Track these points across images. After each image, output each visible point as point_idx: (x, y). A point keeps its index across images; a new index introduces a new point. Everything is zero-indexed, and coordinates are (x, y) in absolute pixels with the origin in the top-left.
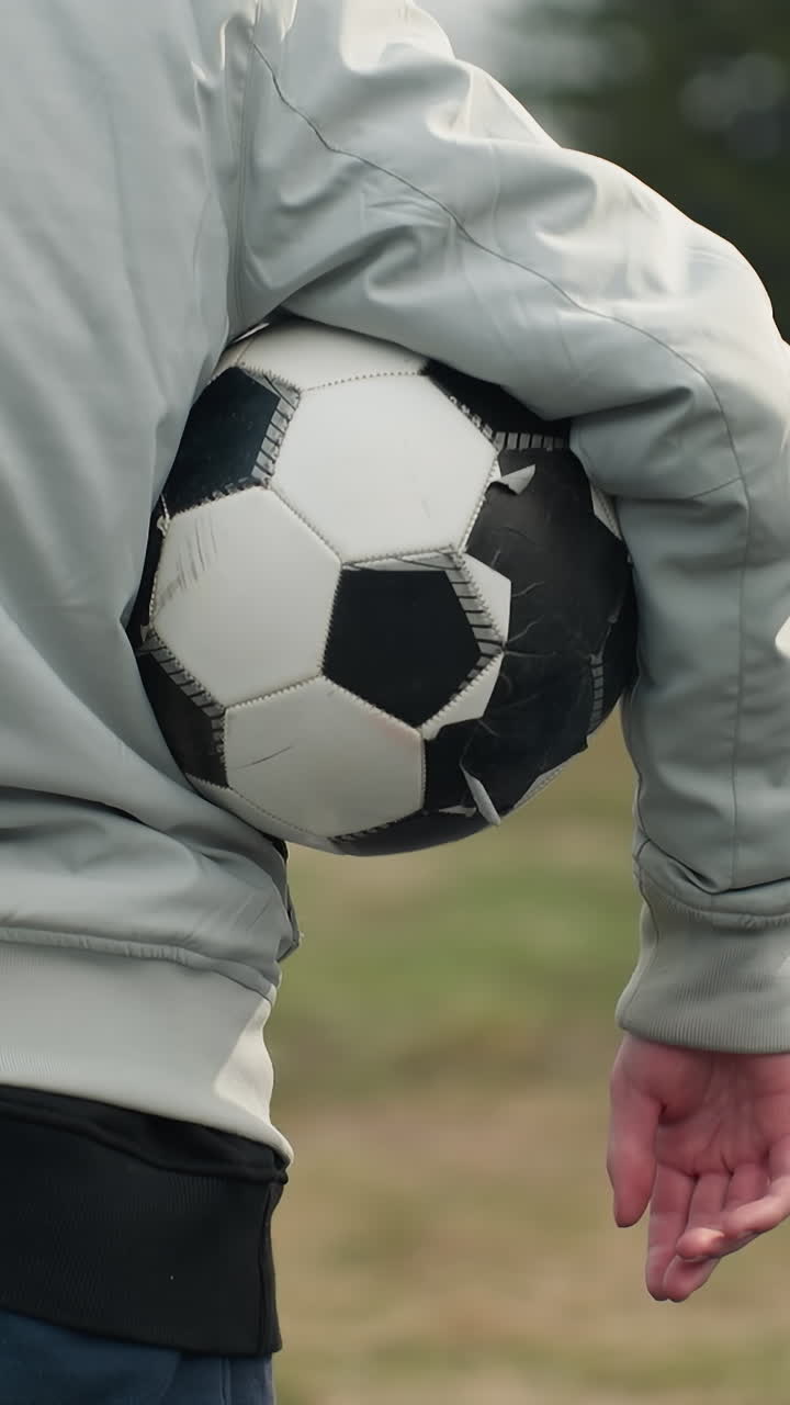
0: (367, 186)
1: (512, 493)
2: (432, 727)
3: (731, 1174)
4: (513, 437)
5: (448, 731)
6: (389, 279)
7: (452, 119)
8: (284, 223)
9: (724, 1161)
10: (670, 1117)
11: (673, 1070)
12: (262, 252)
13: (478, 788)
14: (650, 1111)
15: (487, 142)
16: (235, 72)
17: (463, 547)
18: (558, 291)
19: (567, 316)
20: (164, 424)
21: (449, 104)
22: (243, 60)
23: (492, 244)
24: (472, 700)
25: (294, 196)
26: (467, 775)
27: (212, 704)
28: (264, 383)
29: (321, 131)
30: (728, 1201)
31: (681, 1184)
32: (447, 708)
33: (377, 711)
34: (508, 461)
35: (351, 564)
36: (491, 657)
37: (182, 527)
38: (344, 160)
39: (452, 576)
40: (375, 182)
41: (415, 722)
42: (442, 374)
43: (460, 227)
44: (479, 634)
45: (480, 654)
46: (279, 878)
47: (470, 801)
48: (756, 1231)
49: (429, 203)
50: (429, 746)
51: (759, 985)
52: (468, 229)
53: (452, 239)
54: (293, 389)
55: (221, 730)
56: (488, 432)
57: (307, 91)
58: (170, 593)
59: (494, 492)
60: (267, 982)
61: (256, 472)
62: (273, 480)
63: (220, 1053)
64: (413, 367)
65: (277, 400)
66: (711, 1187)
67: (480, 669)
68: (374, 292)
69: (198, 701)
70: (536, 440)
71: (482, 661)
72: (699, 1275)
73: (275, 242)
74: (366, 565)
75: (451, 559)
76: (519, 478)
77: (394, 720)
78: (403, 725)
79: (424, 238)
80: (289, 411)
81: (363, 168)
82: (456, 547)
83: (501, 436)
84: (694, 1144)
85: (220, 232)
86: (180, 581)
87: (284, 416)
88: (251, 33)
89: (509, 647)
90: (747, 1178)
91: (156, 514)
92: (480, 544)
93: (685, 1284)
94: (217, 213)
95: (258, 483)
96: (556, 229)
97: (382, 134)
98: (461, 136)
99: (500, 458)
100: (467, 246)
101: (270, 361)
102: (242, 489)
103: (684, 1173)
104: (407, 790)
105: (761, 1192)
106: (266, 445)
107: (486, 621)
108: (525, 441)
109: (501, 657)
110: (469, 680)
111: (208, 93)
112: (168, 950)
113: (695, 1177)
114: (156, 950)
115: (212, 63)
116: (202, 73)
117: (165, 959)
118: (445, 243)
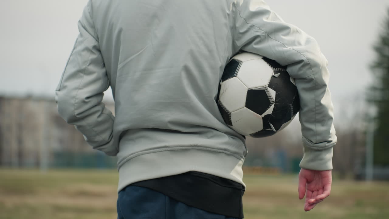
0: (253, 29)
1: (276, 77)
2: (263, 115)
3: (318, 191)
4: (276, 69)
5: (266, 116)
6: (257, 43)
7: (267, 18)
8: (241, 35)
9: (317, 189)
10: (309, 181)
11: (308, 173)
12: (237, 40)
13: (272, 126)
14: (305, 180)
15: (273, 22)
16: (233, 11)
17: (267, 86)
18: (283, 45)
19: (285, 49)
20: (221, 67)
21: (267, 16)
22: (234, 9)
23: (273, 38)
24: (270, 111)
25: (242, 31)
26: (270, 123)
27: (229, 112)
28: (237, 61)
29: (246, 21)
30: (318, 195)
31: (311, 193)
32: (266, 112)
33: (254, 113)
34: (275, 72)
35: (249, 89)
36: (273, 104)
37: (223, 84)
38: (249, 25)
39: (266, 91)
40: (254, 28)
41: (261, 114)
42: (266, 59)
43: (268, 35)
44: (270, 100)
45: (270, 103)
46: (244, 142)
47: (271, 128)
48: (322, 199)
49: (263, 31)
50: (263, 118)
51: (321, 159)
52: (270, 36)
53: (267, 37)
54: (242, 62)
55: (230, 116)
56: (272, 68)
57: (244, 14)
58: (222, 94)
59: (273, 77)
60: (241, 158)
61: (235, 75)
62: (238, 76)
63: (232, 168)
64: (261, 58)
65: (239, 63)
66: (315, 193)
67: (271, 106)
68: (254, 46)
69: (227, 112)
70: (281, 69)
71: (271, 104)
72: (312, 207)
73: (239, 39)
74: (252, 89)
75: (265, 88)
76: (277, 75)
77: (257, 114)
78: (258, 115)
79: (262, 37)
80: (241, 65)
81: (253, 26)
82: (266, 85)
83: (274, 68)
84: (313, 186)
85: (230, 37)
86: (224, 92)
87: (240, 66)
88: (236, 5)
89: (275, 102)
90: (320, 191)
92: (270, 85)
93: (309, 208)
94: (230, 34)
95: (235, 76)
96: (284, 35)
97: (256, 21)
98: (269, 21)
99: (274, 72)
100: (269, 38)
101: (238, 58)
102: (233, 77)
103: (311, 191)
104: (260, 126)
105: (322, 193)
106: (237, 70)
107: (271, 98)
108: (279, 69)
109: (274, 104)
110: (269, 108)
111: (228, 15)
112: (223, 151)
113: (313, 192)
114: (221, 151)
115: (229, 10)
116: (228, 12)
117: (223, 153)
118: (266, 38)
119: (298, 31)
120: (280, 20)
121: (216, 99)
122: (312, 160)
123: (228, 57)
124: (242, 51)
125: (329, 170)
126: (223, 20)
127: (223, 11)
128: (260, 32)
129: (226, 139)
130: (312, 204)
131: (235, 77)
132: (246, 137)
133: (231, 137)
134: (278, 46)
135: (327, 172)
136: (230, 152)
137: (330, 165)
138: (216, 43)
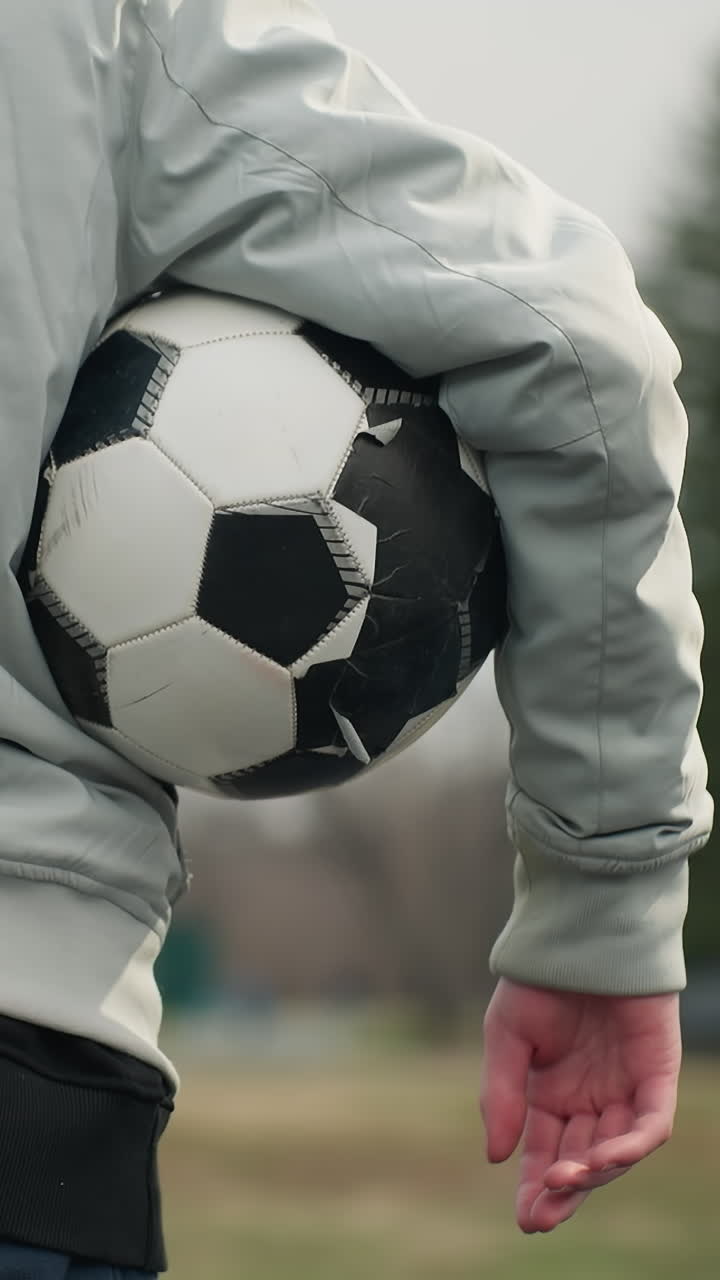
0: (248, 157)
1: (379, 444)
2: (301, 666)
3: (599, 1114)
4: (381, 393)
5: (315, 669)
6: (267, 242)
7: (328, 95)
8: (167, 192)
9: (592, 1101)
10: (541, 1059)
11: (543, 1011)
12: (148, 220)
13: (347, 726)
14: (522, 1052)
15: (362, 115)
16: (127, 49)
17: (331, 493)
18: (425, 253)
19: (433, 276)
20: (55, 379)
21: (324, 81)
22: (134, 38)
23: (364, 211)
24: (340, 641)
25: (177, 166)
26: (336, 714)
27: (95, 645)
28: (147, 343)
30: (596, 1138)
31: (552, 1125)
32: (315, 648)
33: (248, 649)
34: (376, 414)
35: (224, 508)
36: (358, 599)
37: (69, 476)
38: (224, 131)
39: (319, 521)
40: (253, 151)
41: (286, 660)
42: (317, 334)
43: (333, 194)
44: (345, 576)
45: (347, 596)
46: (169, 820)
47: (341, 742)
48: (624, 1164)
49: (302, 170)
50: (298, 683)
51: (626, 929)
52: (342, 197)
53: (326, 205)
54: (174, 348)
55: (104, 670)
56: (358, 387)
57: (192, 69)
58: (55, 539)
59: (361, 442)
61: (137, 424)
62: (152, 431)
63: (110, 976)
64: (288, 327)
65: (157, 357)
66: (580, 1127)
67: (348, 610)
68: (251, 254)
69: (82, 642)
70: (405, 397)
71: (348, 603)
72: (566, 1207)
73: (161, 210)
74: (238, 510)
75: (319, 504)
76: (386, 431)
77: (265, 659)
78: (273, 664)
79: (300, 204)
80: (169, 367)
81: (242, 139)
82: (324, 492)
83: (370, 391)
84: (566, 1084)
85: (110, 199)
86: (65, 527)
87: (164, 371)
88: (142, 12)
89: (375, 590)
90: (614, 1116)
91: (45, 465)
92: (346, 492)
93: (553, 1215)
94: (108, 182)
95: (137, 434)
96: (428, 197)
97: (261, 108)
98: (337, 109)
99: (367, 412)
100: (340, 212)
101: (152, 324)
102: (123, 440)
103: (552, 1112)
104: (279, 732)
105: (628, 1127)
106: (146, 399)
107: (353, 565)
108: (393, 396)
109: (367, 599)
110: (337, 621)
111: (103, 68)
112: (59, 873)
113: (566, 1119)
114: (48, 872)
115: (106, 39)
116: (99, 51)
117: (58, 883)
118: (319, 208)
119: (508, 172)
120: (396, 101)
121: (17, 564)
122: (571, 934)
123: (95, 320)
124: (172, 286)
125: (665, 994)
126: (73, 102)
127: (74, 46)
128: (282, 174)
129: (76, 800)
130: (564, 1193)
131: (138, 438)
132: (180, 790)
133: (105, 794)
134: (391, 257)
135: (654, 1002)
136: (96, 878)
137: (672, 965)
138: (29, 237)
